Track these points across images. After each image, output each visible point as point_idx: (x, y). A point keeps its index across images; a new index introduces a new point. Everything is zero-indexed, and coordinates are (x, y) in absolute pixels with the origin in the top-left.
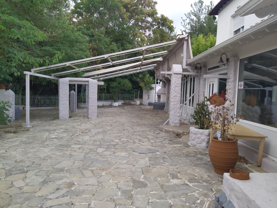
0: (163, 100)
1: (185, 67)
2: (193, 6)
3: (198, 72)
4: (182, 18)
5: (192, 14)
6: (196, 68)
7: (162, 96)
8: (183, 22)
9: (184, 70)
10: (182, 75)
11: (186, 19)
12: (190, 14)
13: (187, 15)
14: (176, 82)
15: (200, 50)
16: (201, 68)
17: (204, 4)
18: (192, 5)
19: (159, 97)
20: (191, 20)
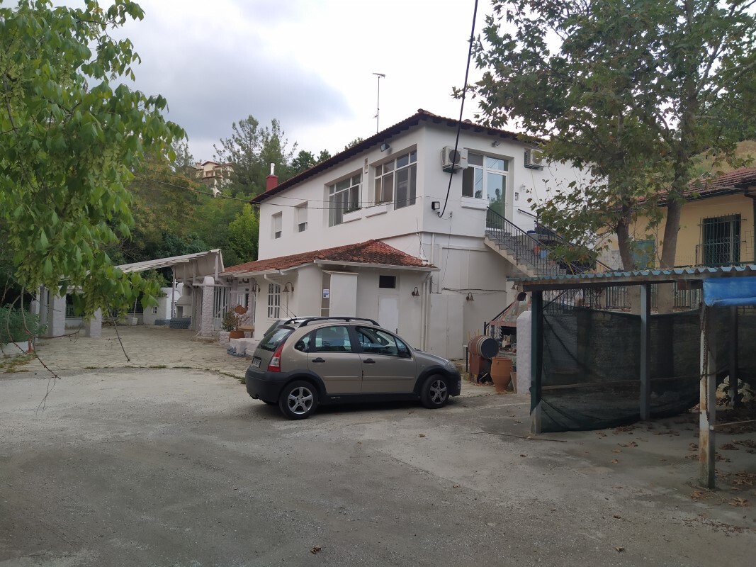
0: (186, 313)
1: (217, 279)
2: (238, 126)
3: (230, 284)
4: (214, 146)
5: (236, 141)
6: (228, 280)
7: (185, 308)
8: (216, 155)
9: (217, 282)
10: (215, 287)
11: (224, 151)
12: (231, 144)
13: (225, 143)
14: (208, 295)
15: (247, 229)
16: (232, 281)
17: (258, 128)
18: (234, 125)
19: (180, 309)
20: (234, 154)
